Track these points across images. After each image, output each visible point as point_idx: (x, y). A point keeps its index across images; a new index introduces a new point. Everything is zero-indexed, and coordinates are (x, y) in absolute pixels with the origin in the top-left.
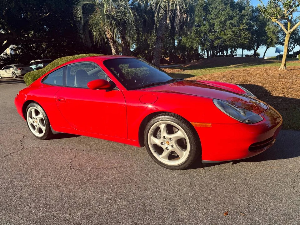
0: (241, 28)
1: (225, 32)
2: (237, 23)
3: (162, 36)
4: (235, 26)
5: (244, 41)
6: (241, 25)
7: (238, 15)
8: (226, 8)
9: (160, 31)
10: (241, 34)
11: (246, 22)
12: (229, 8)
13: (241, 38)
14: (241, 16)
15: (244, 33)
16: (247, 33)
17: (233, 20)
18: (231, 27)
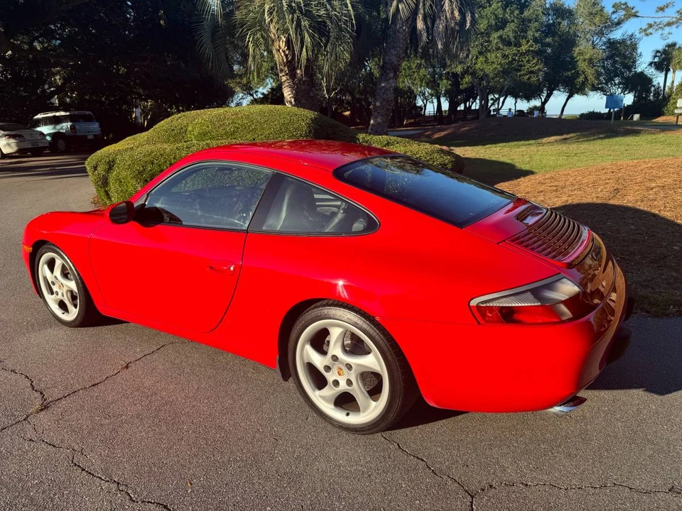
0: (524, 48)
1: (486, 58)
2: (515, 37)
3: (396, 62)
4: (509, 44)
5: (529, 79)
6: (524, 41)
7: (517, 18)
9: (392, 50)
10: (522, 63)
11: (533, 36)
12: (498, 2)
13: (522, 73)
14: (523, 20)
15: (528, 61)
16: (535, 61)
17: (505, 31)
18: (501, 47)
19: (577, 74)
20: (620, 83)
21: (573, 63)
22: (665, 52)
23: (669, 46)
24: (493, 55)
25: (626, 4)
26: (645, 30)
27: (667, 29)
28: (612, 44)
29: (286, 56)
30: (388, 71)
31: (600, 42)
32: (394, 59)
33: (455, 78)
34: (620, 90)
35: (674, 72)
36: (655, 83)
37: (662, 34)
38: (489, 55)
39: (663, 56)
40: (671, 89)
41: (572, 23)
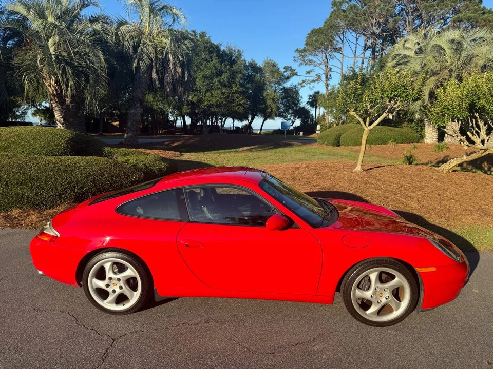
0: (234, 89)
1: (212, 93)
2: (228, 82)
3: (141, 97)
4: (225, 86)
5: (238, 108)
6: (234, 85)
7: (229, 70)
8: (211, 57)
9: (138, 89)
10: (234, 98)
11: (239, 82)
12: (216, 59)
13: (234, 104)
14: (233, 72)
15: (237, 97)
16: (241, 98)
17: (222, 77)
18: (220, 87)
19: (266, 107)
20: (292, 113)
21: (264, 100)
22: (314, 96)
23: (316, 93)
24: (216, 92)
25: (291, 67)
26: (301, 84)
27: (312, 84)
28: (286, 90)
29: (56, 90)
30: (136, 103)
31: (279, 88)
32: (140, 96)
33: (192, 105)
34: (292, 117)
35: (319, 108)
36: (311, 114)
37: (310, 87)
38: (213, 92)
39: (313, 99)
40: (318, 118)
41: (262, 76)
